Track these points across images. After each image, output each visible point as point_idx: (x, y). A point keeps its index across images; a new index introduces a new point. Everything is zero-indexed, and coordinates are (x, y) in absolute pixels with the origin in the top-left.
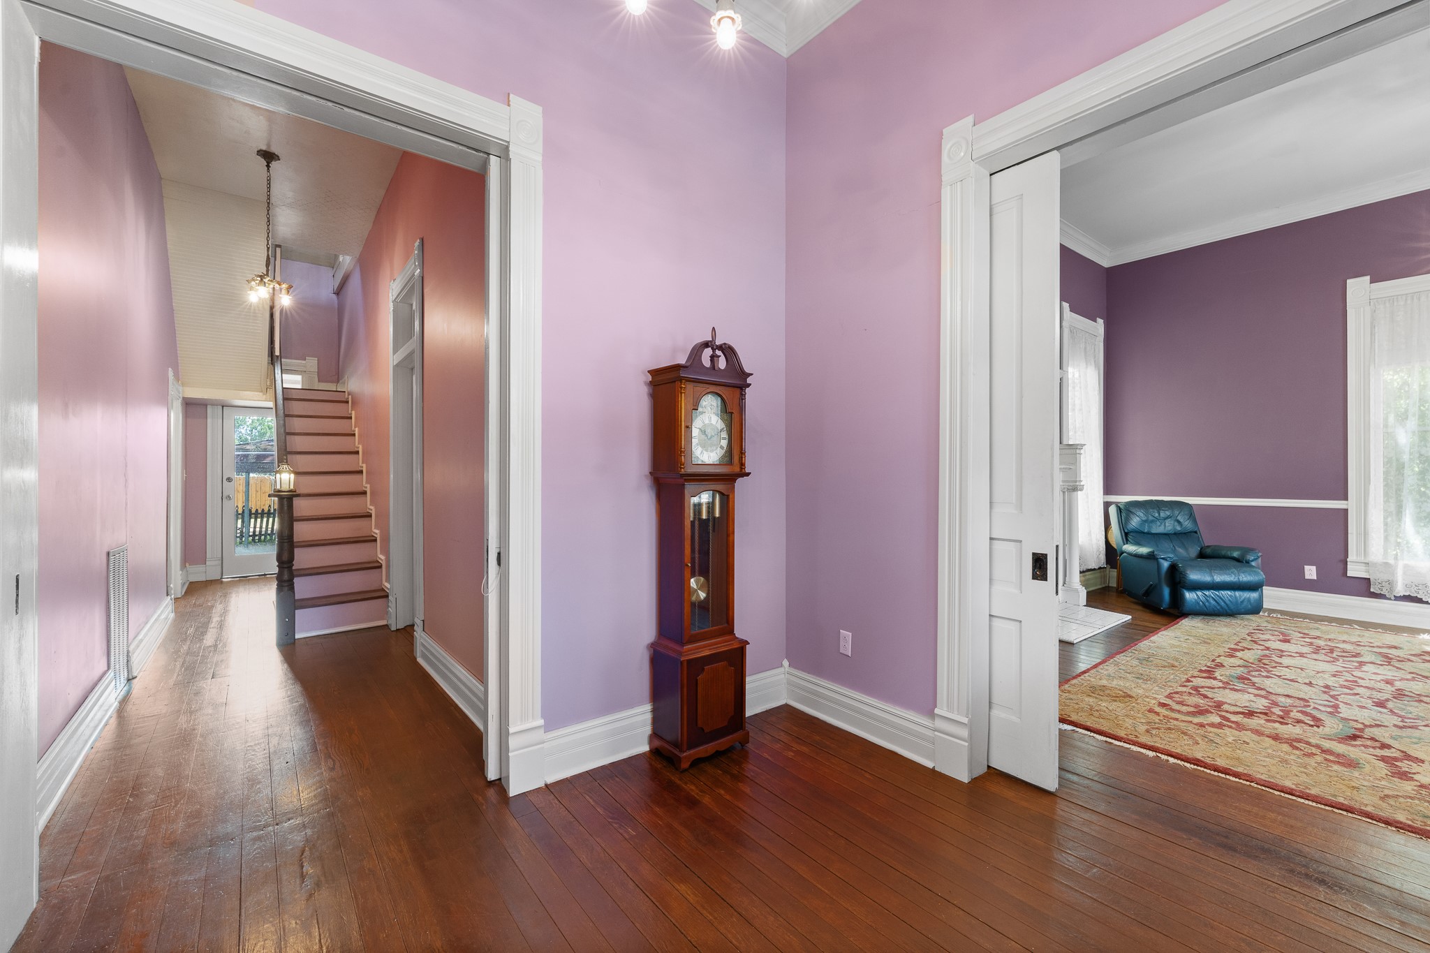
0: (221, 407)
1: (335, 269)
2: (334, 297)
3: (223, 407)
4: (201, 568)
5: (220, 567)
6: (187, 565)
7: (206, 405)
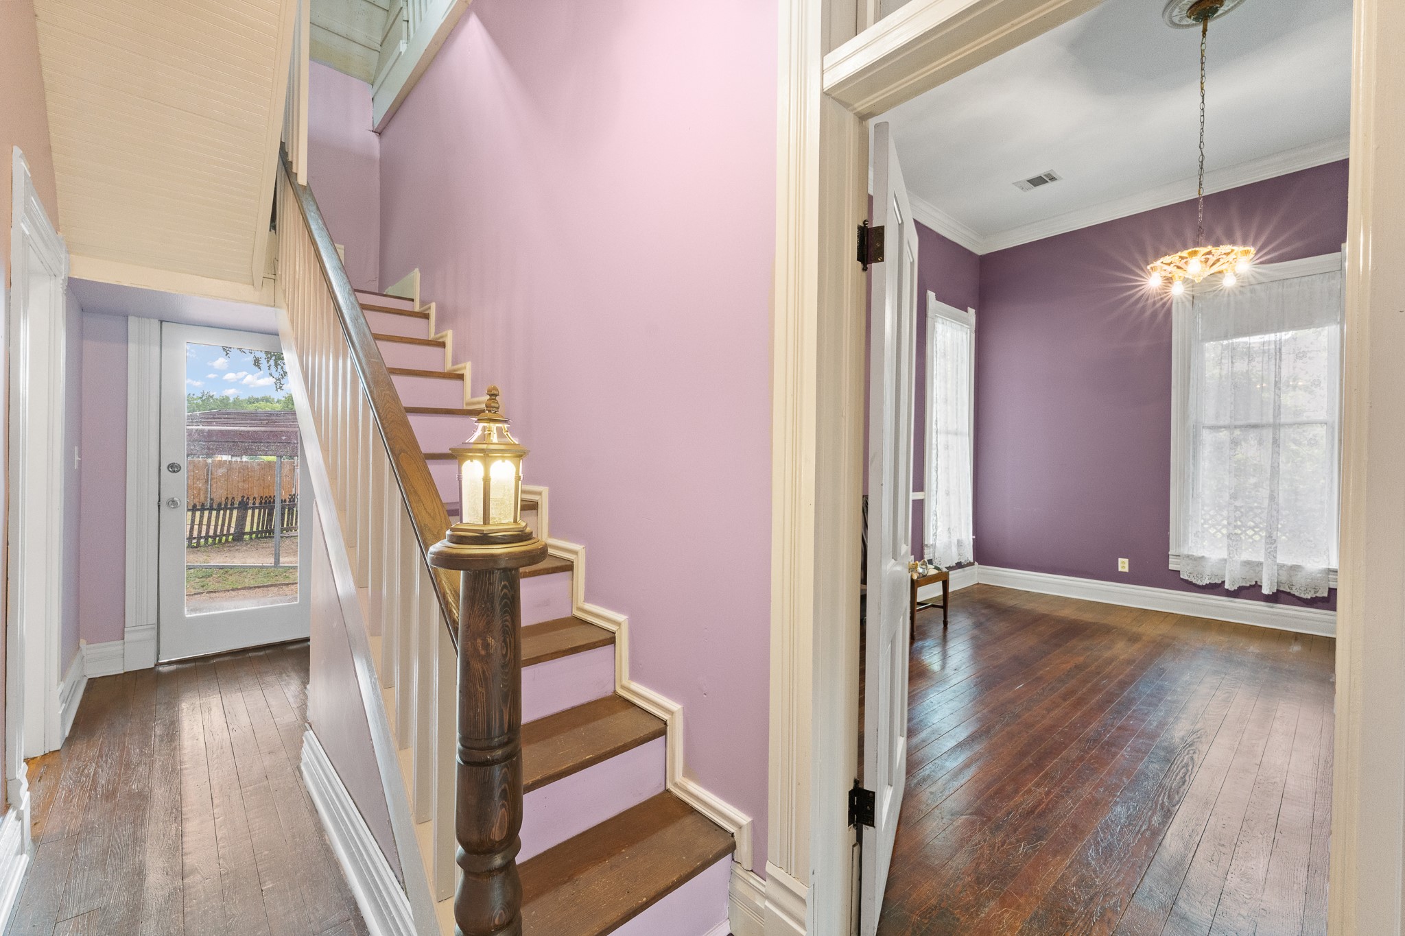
0: (157, 323)
1: (376, 87)
2: (374, 138)
3: (161, 322)
4: (114, 647)
5: (154, 643)
6: (83, 642)
7: (126, 317)
